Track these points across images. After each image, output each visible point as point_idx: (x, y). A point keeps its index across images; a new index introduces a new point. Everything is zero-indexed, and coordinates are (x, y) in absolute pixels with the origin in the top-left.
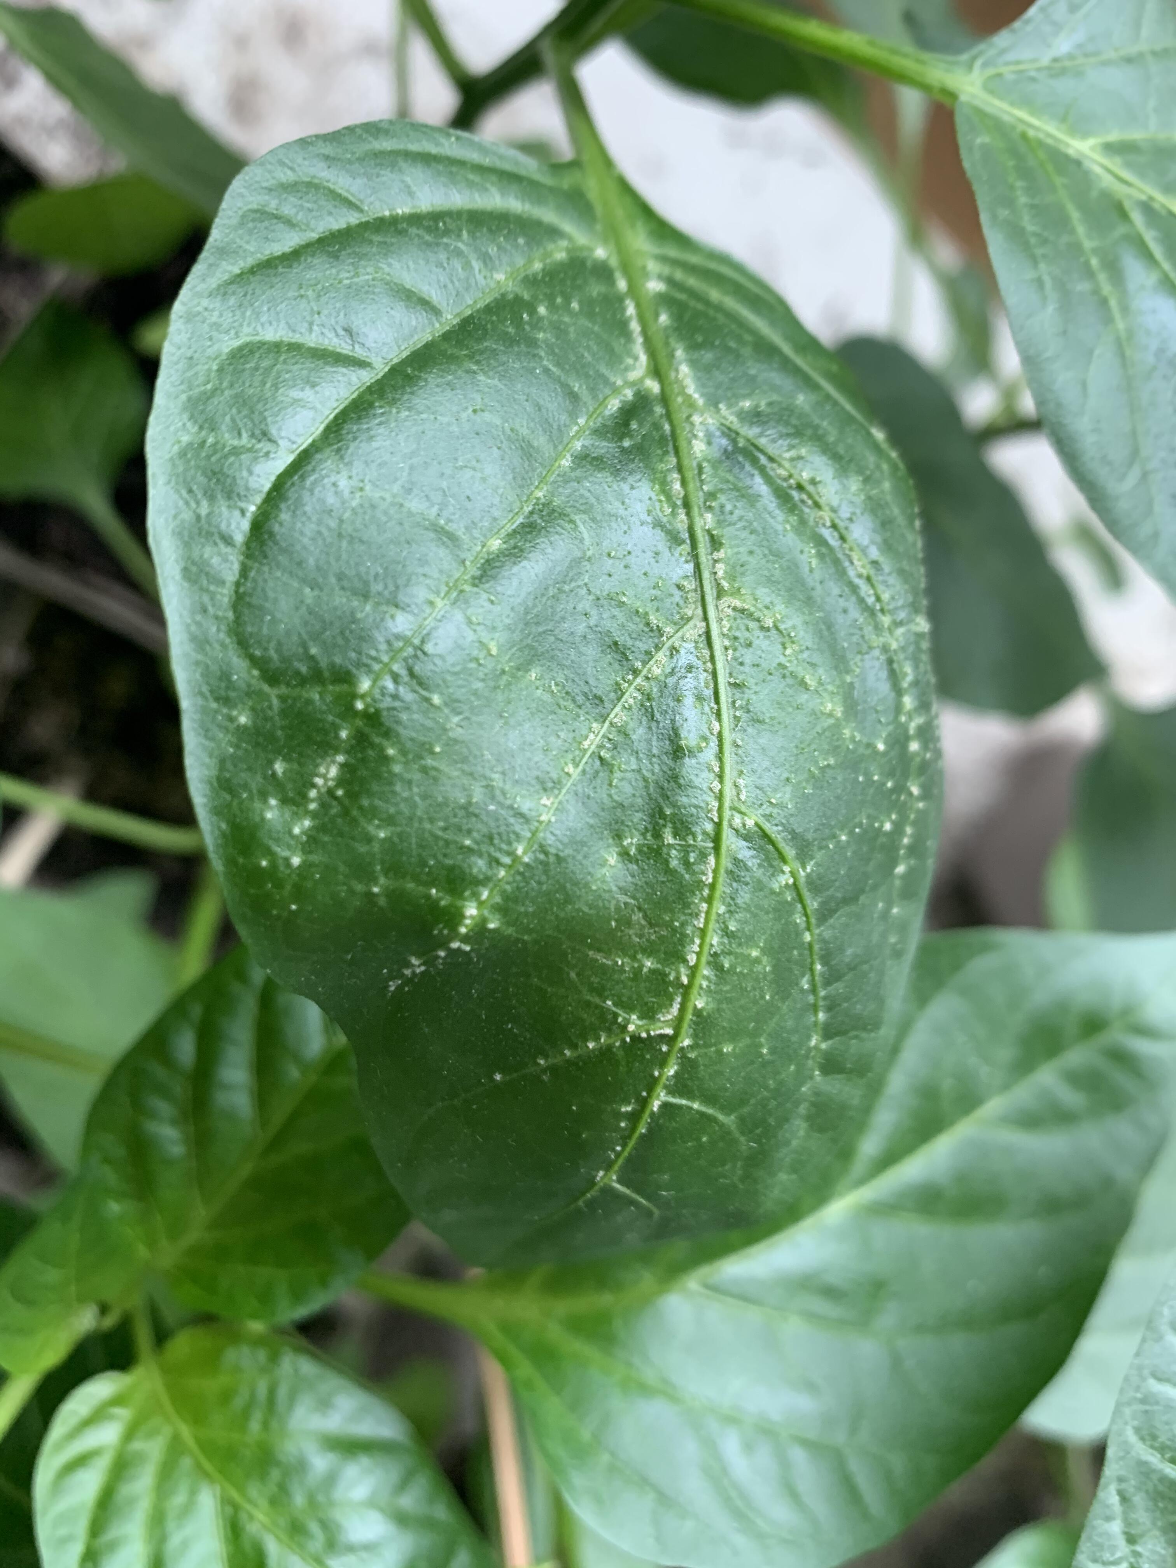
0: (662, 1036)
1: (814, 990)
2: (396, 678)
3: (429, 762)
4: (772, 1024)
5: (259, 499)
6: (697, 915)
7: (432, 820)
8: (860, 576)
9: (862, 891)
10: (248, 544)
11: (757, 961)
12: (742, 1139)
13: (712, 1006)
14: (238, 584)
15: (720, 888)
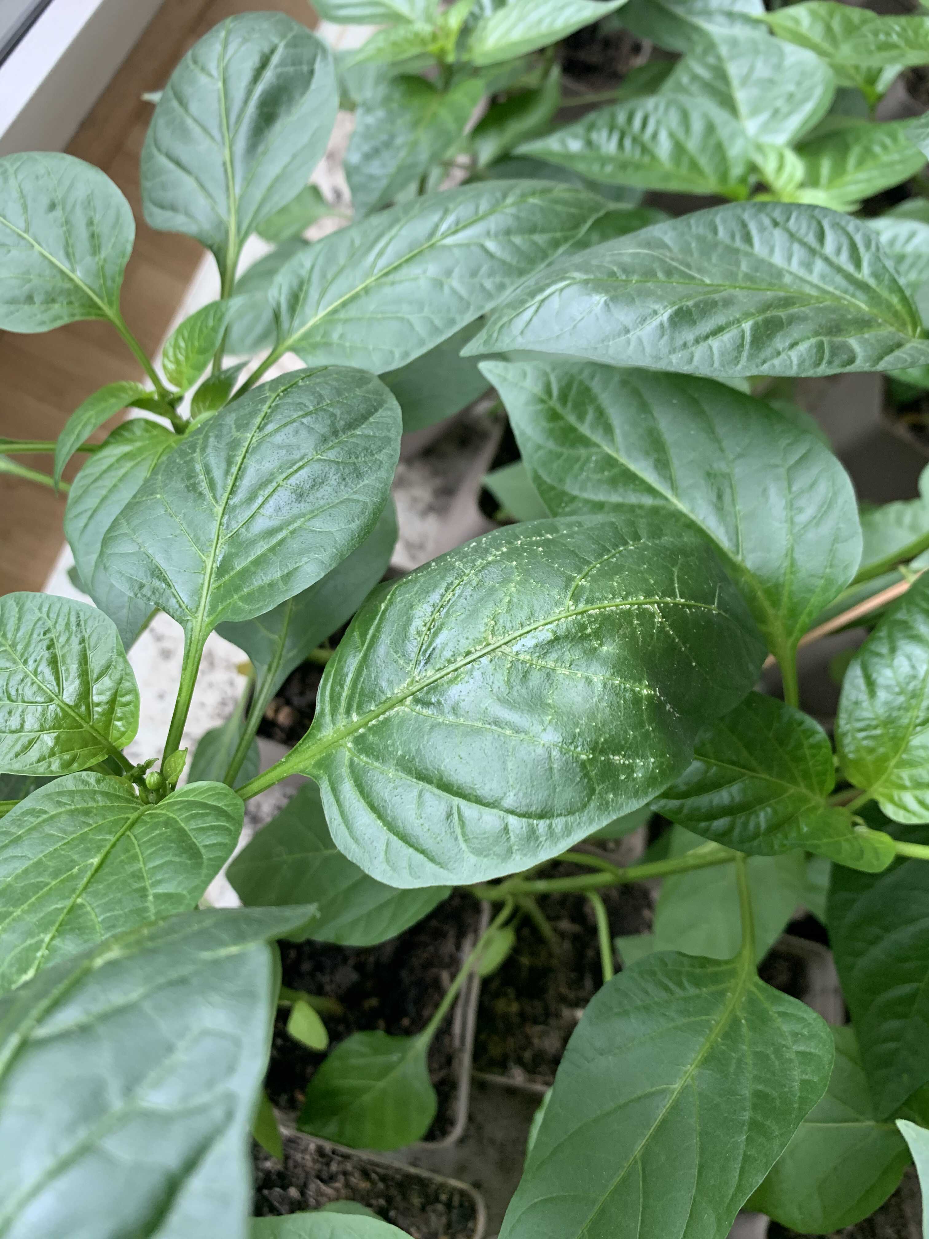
0: (659, 607)
1: (614, 556)
2: (576, 747)
3: (600, 725)
4: (634, 567)
5: (531, 821)
6: (612, 611)
7: (620, 717)
8: (454, 595)
9: (569, 550)
10: (549, 818)
11: (617, 582)
12: (680, 562)
13: (640, 593)
14: (565, 816)
15: (599, 605)
